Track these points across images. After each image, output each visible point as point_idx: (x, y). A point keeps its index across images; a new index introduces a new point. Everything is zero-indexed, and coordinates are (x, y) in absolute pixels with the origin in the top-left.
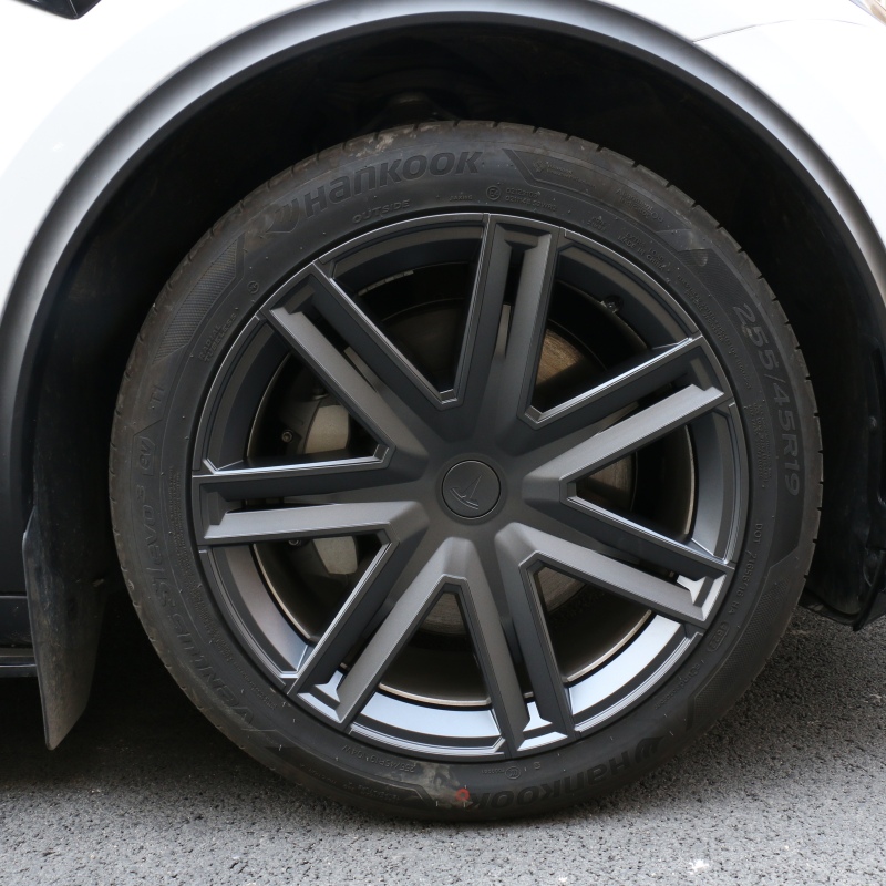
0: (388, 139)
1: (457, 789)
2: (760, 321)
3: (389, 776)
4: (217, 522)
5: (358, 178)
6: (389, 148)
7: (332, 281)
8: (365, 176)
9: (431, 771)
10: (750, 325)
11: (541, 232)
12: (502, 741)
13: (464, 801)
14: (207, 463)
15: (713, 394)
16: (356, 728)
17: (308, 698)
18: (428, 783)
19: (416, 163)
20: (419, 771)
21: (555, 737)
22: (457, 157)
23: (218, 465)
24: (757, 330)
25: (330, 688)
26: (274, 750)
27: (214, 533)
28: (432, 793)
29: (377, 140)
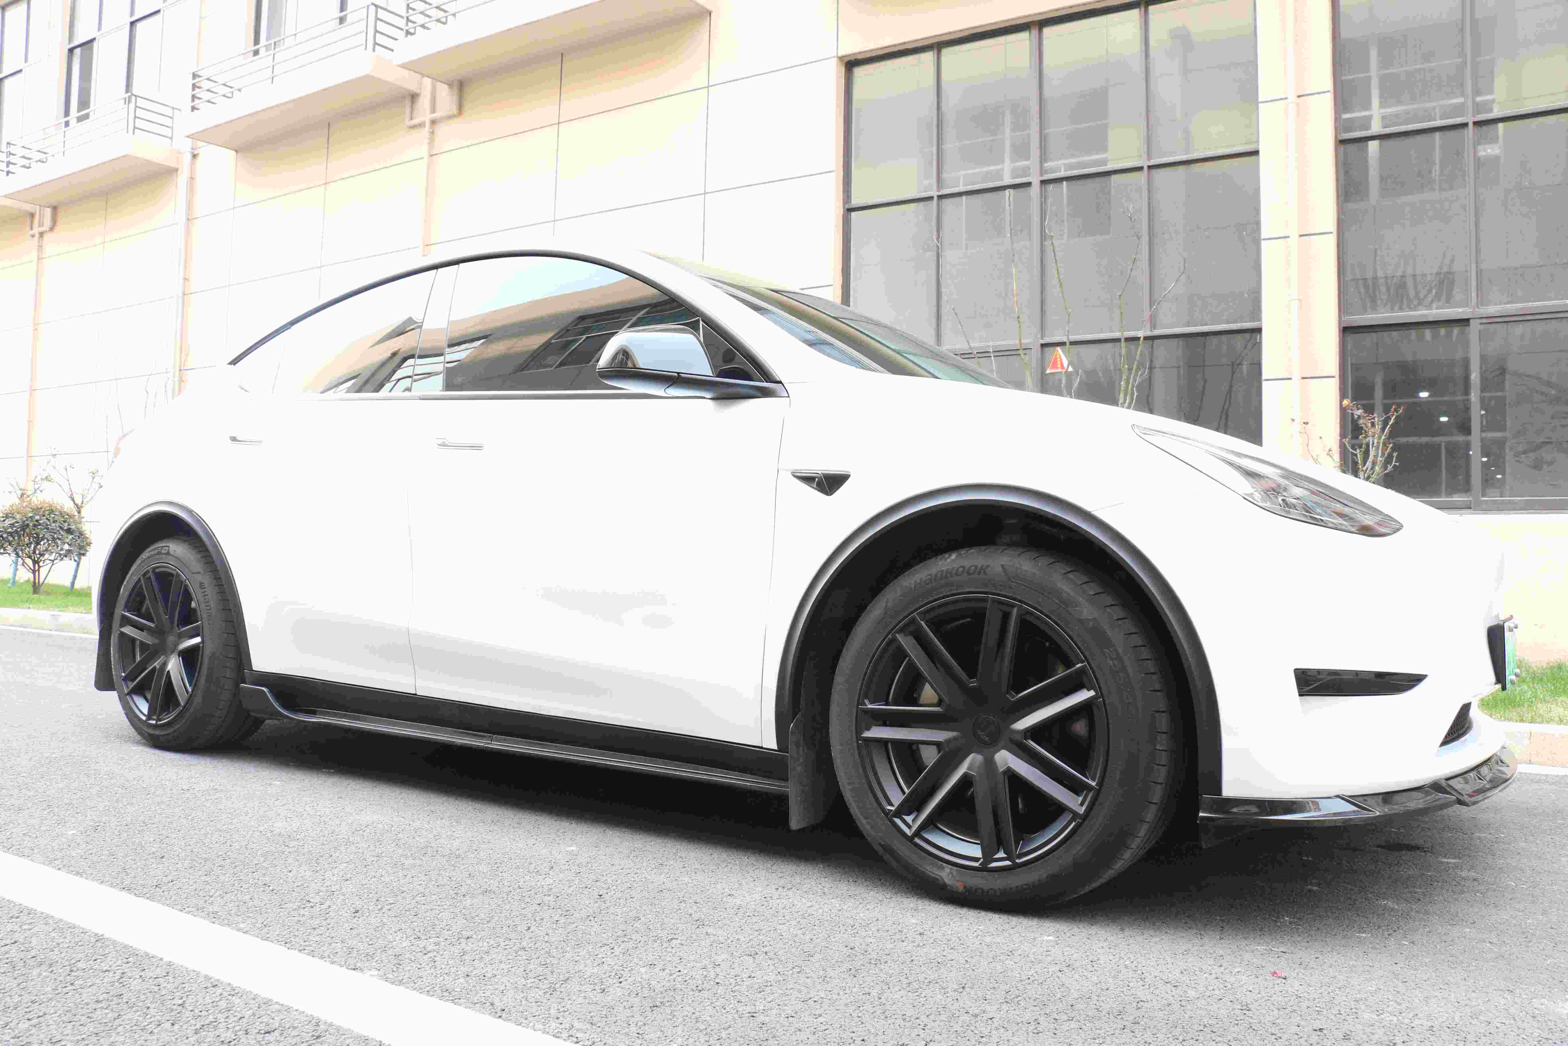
0: (954, 556)
1: (958, 881)
2: (1119, 658)
3: (928, 868)
4: (868, 729)
5: (936, 574)
6: (953, 561)
7: (923, 623)
8: (939, 574)
9: (948, 868)
10: (1111, 659)
11: (1013, 606)
12: (982, 860)
13: (961, 889)
14: (866, 701)
15: (1092, 693)
16: (917, 840)
17: (898, 821)
18: (946, 875)
19: (961, 569)
20: (943, 868)
21: (1008, 863)
22: (979, 566)
23: (871, 703)
24: (1116, 662)
25: (909, 819)
26: (880, 844)
27: (867, 734)
28: (946, 881)
29: (950, 556)
